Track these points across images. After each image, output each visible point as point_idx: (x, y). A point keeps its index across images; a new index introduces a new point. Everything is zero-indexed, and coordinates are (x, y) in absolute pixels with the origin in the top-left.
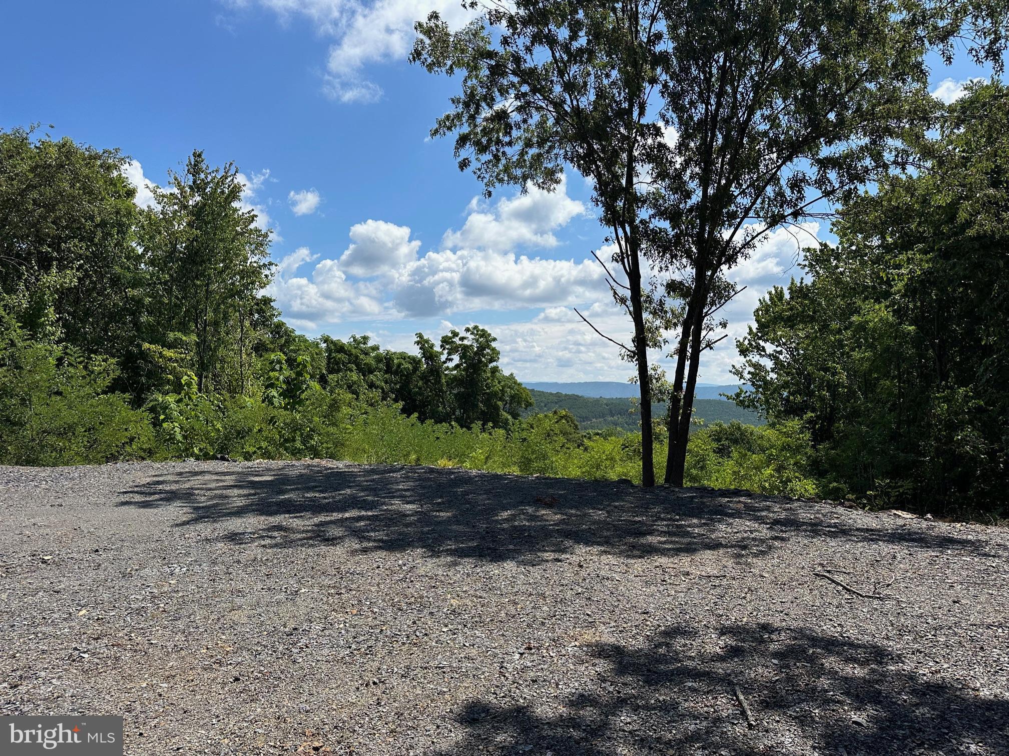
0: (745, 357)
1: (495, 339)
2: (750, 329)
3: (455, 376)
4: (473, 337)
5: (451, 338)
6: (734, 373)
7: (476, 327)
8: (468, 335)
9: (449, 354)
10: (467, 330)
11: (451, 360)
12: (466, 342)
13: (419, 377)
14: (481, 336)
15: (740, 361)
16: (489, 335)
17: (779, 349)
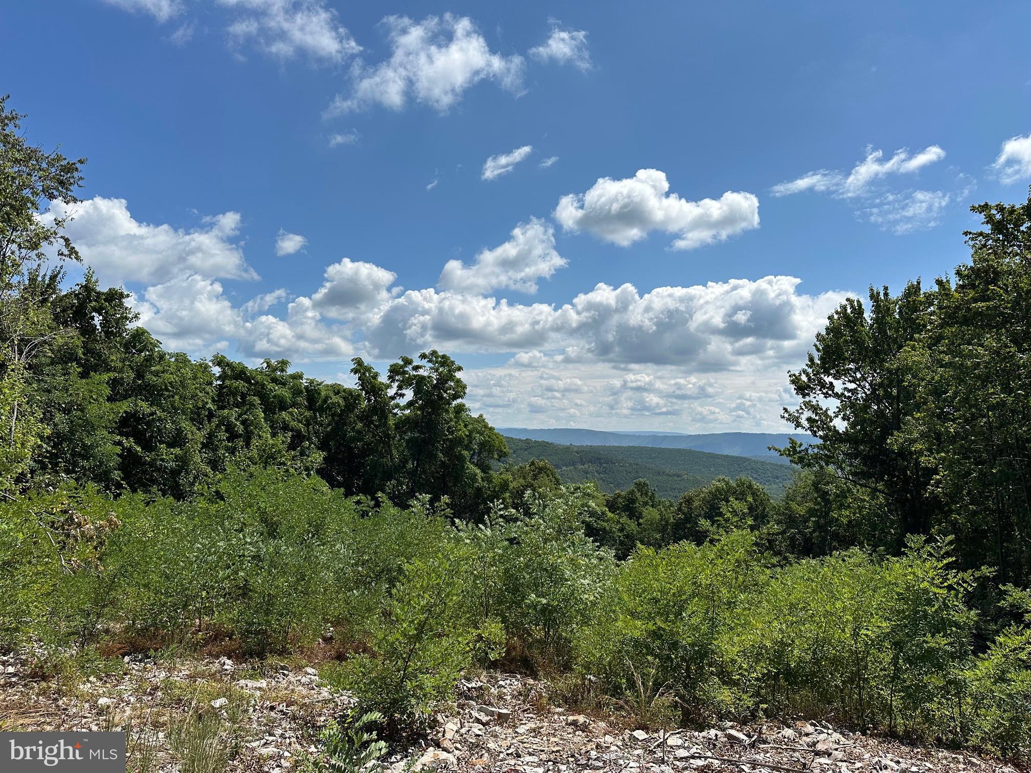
0: (804, 397)
1: (460, 369)
2: (811, 359)
3: (408, 418)
4: (431, 365)
5: (402, 367)
6: (788, 420)
7: (434, 353)
8: (424, 362)
9: (400, 387)
10: (423, 356)
11: (402, 395)
12: (421, 372)
13: (357, 416)
14: (443, 364)
15: (795, 401)
16: (453, 363)
17: (852, 386)
